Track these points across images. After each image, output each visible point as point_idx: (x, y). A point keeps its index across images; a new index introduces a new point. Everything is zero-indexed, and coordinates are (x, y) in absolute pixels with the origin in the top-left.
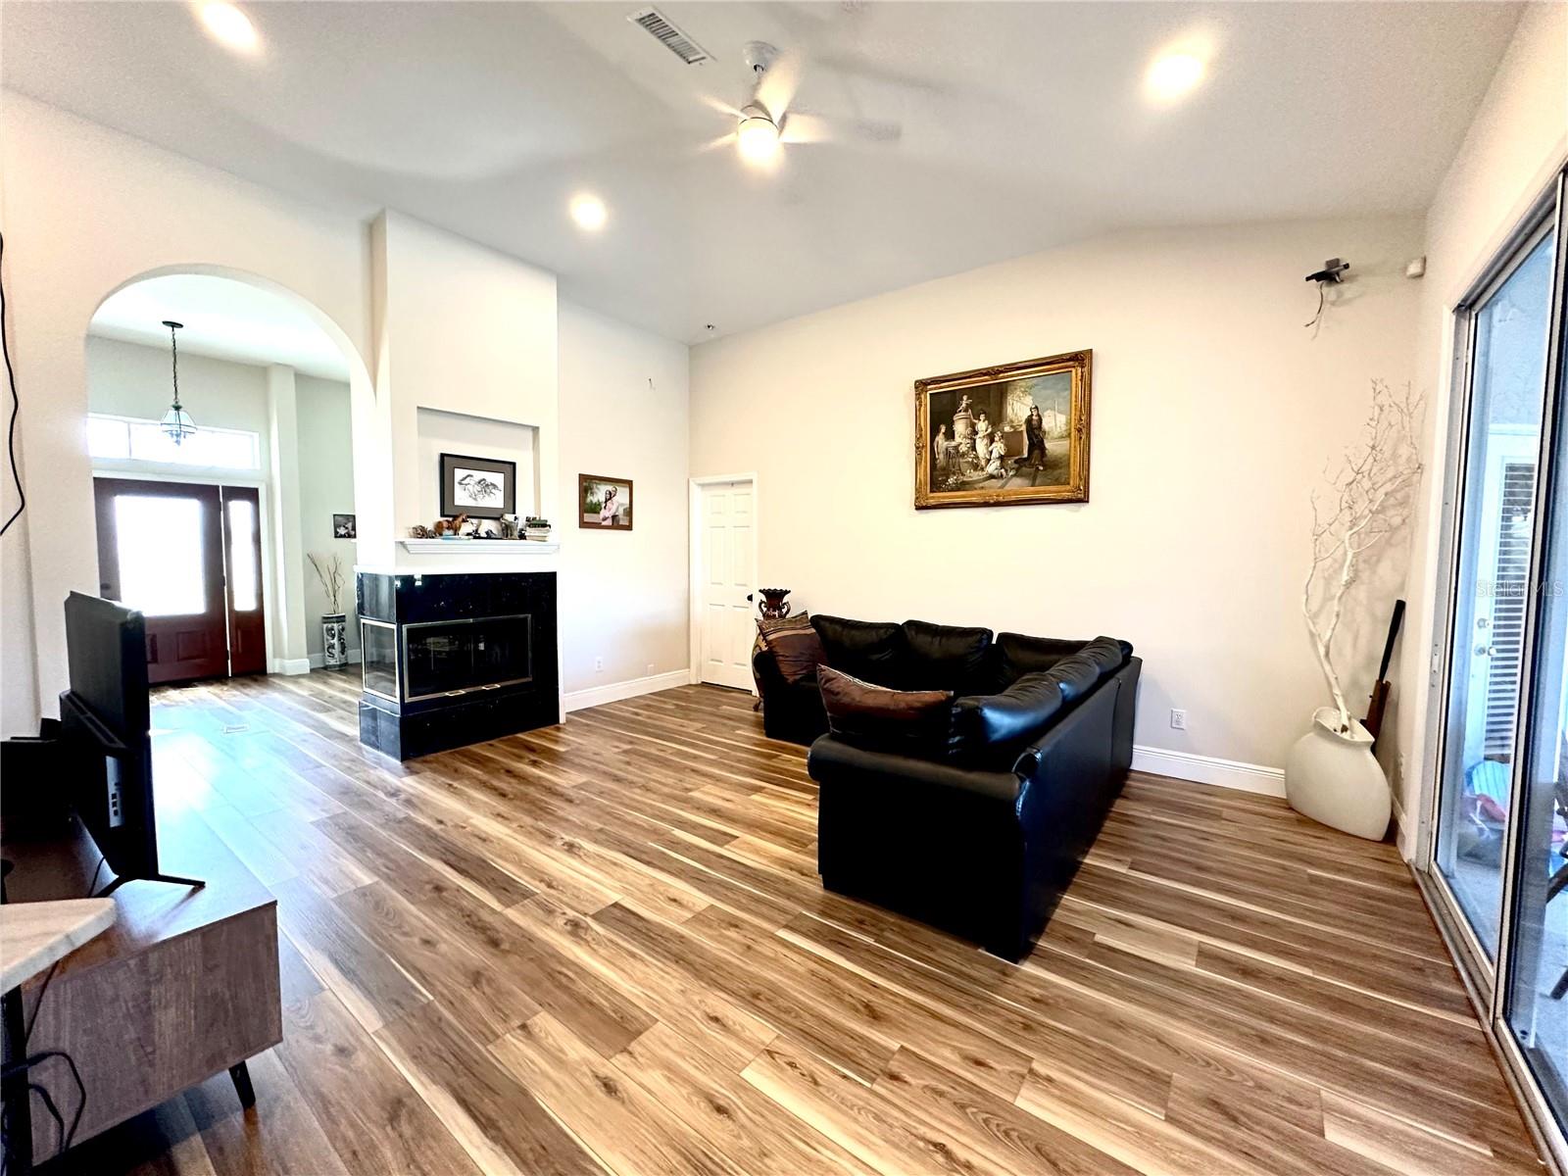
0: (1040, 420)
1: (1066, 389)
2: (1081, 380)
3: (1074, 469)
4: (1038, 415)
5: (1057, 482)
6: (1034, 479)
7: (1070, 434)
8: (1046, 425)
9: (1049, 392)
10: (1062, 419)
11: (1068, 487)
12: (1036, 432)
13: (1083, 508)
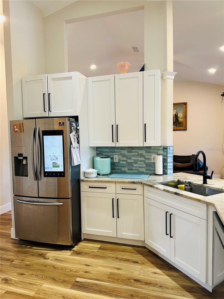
0: (178, 115)
1: (182, 109)
2: (185, 108)
3: (184, 124)
4: (177, 114)
5: (181, 126)
6: (176, 126)
7: (183, 118)
8: (179, 115)
9: (179, 109)
10: (182, 115)
11: (183, 127)
12: (177, 117)
13: (186, 131)
